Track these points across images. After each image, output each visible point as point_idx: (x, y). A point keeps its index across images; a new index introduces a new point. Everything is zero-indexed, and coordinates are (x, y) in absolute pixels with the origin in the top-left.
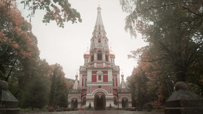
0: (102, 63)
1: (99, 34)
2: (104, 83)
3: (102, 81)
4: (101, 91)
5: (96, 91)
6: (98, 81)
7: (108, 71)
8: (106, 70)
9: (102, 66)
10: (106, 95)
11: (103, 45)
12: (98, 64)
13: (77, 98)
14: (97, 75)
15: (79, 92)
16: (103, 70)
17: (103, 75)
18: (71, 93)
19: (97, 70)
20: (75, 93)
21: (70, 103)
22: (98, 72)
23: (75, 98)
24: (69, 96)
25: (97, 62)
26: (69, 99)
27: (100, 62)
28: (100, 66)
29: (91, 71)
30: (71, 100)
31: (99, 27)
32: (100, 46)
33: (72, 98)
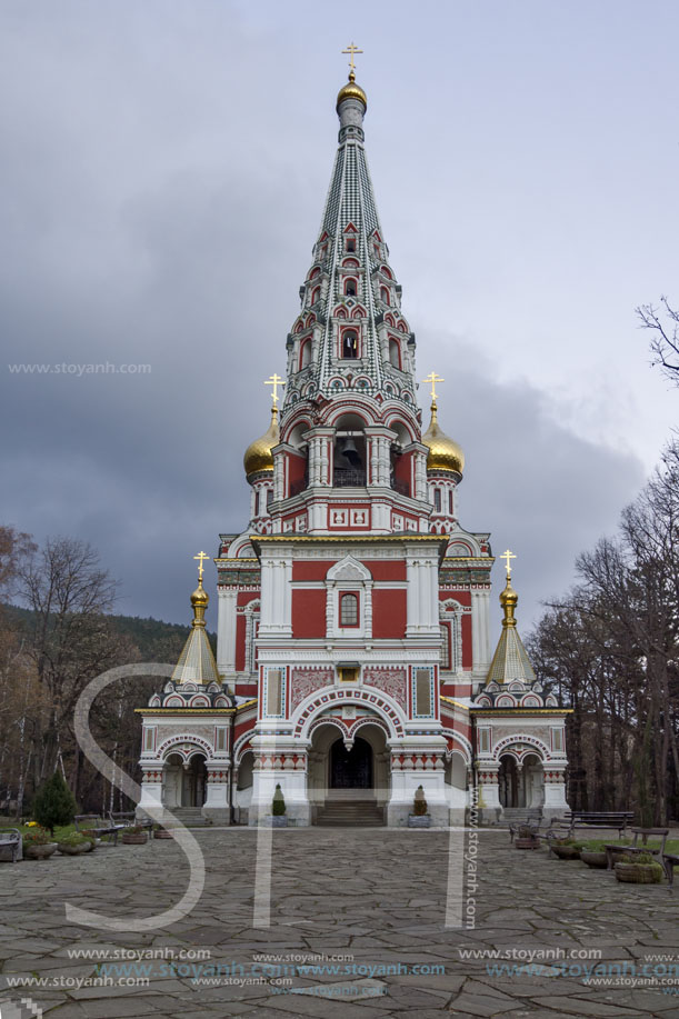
0: (369, 506)
1: (351, 291)
2: (379, 642)
3: (365, 630)
4: (360, 701)
5: (325, 699)
6: (333, 630)
7: (410, 562)
8: (396, 556)
9: (369, 528)
10: (392, 728)
11: (372, 376)
12: (339, 512)
13: (202, 745)
14: (326, 590)
15: (213, 707)
16: (370, 556)
17: (369, 587)
18: (162, 707)
19: (328, 556)
20: (192, 708)
21: (156, 775)
22: (339, 570)
23: (192, 741)
24: (150, 731)
25: (328, 498)
26: (149, 746)
27: (351, 499)
28: (349, 528)
29: (289, 563)
30: (162, 756)
31: (345, 242)
32: (350, 381)
33: (169, 745)
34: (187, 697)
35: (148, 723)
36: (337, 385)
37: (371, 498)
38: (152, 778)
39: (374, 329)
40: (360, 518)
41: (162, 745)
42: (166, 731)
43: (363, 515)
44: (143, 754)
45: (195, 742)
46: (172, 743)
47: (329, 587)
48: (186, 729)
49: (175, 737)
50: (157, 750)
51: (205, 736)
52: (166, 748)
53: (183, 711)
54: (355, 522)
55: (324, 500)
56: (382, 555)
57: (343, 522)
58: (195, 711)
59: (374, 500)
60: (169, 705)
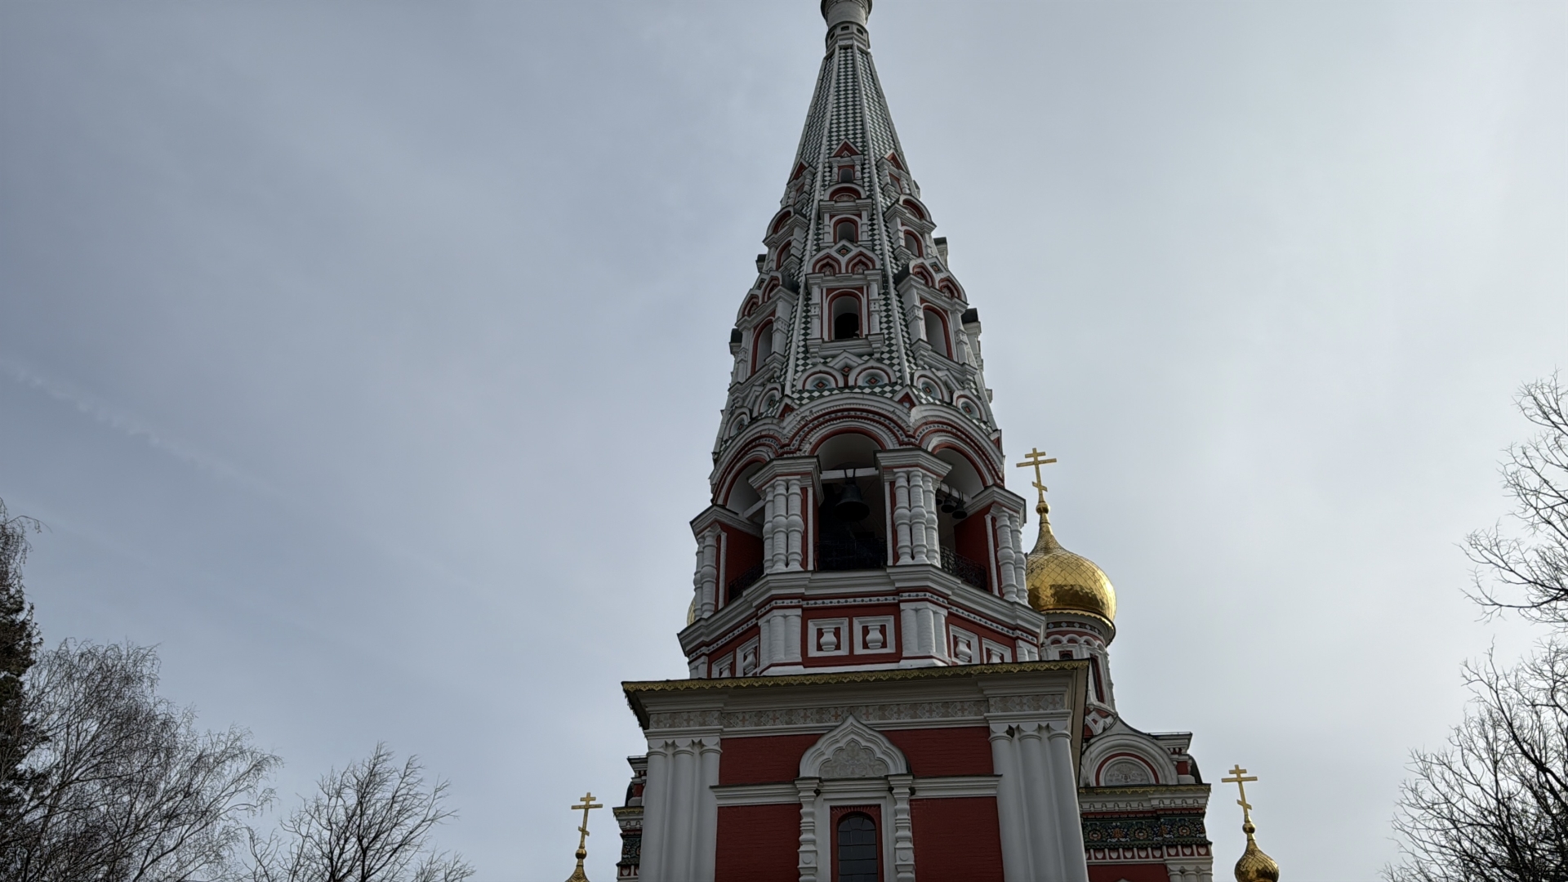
0: (895, 610)
1: (847, 235)
7: (998, 729)
8: (966, 718)
9: (897, 657)
11: (891, 365)
12: (828, 625)
14: (800, 806)
16: (903, 720)
17: (902, 792)
19: (802, 725)
22: (829, 754)
25: (803, 597)
27: (855, 596)
28: (852, 659)
29: (712, 742)
31: (835, 170)
32: (846, 377)
36: (821, 385)
37: (898, 592)
39: (893, 293)
40: (875, 635)
43: (883, 630)
47: (806, 795)
54: (865, 646)
55: (795, 602)
56: (931, 719)
57: (838, 647)
59: (905, 596)
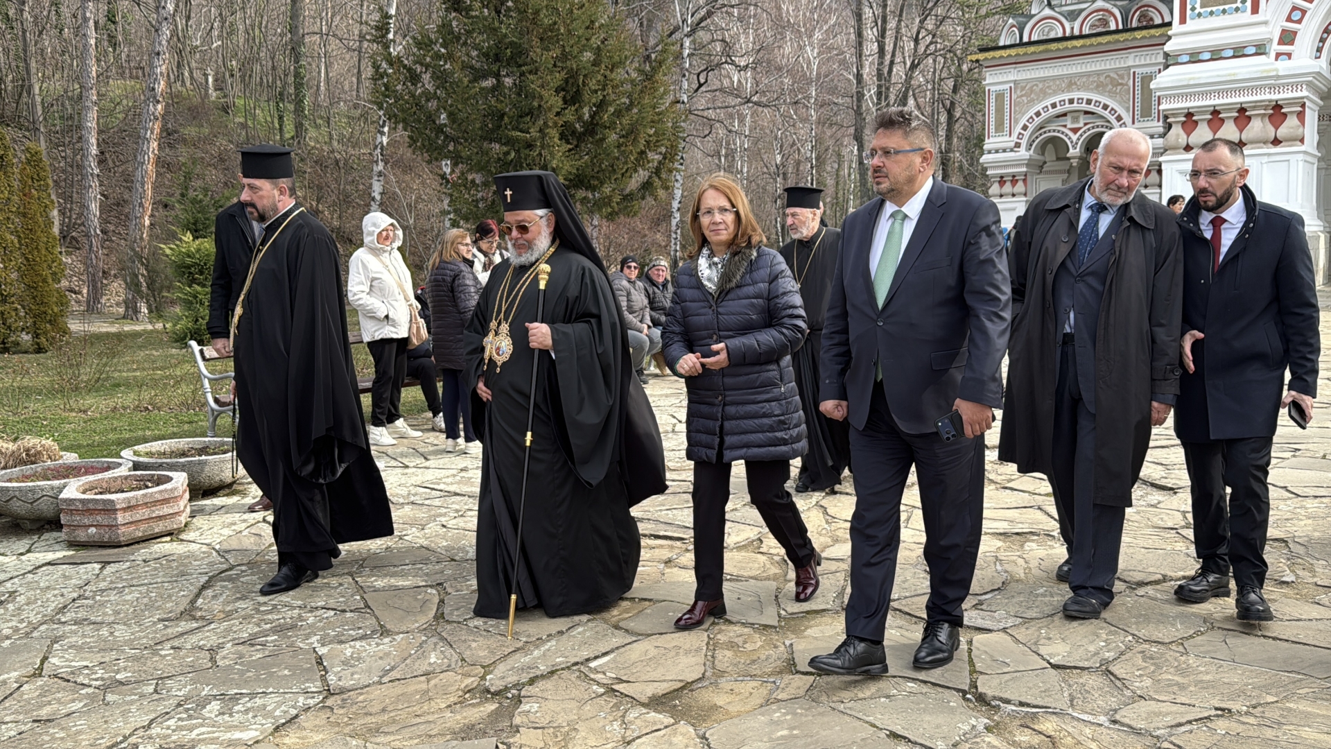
13: (1106, 113)
15: (1125, 30)
18: (1021, 44)
20: (1081, 37)
21: (1014, 182)
23: (1084, 107)
24: (1000, 96)
26: (999, 127)
30: (1024, 142)
33: (1037, 120)
34: (1072, 16)
35: (996, 81)
38: (1008, 188)
41: (1023, 121)
42: (1033, 91)
44: (989, 144)
45: (1091, 108)
46: (1044, 116)
48: (1071, 83)
49: (1048, 102)
50: (1015, 135)
51: (1112, 94)
52: (1031, 127)
53: (1061, 45)
58: (1088, 42)
60: (1035, 38)
